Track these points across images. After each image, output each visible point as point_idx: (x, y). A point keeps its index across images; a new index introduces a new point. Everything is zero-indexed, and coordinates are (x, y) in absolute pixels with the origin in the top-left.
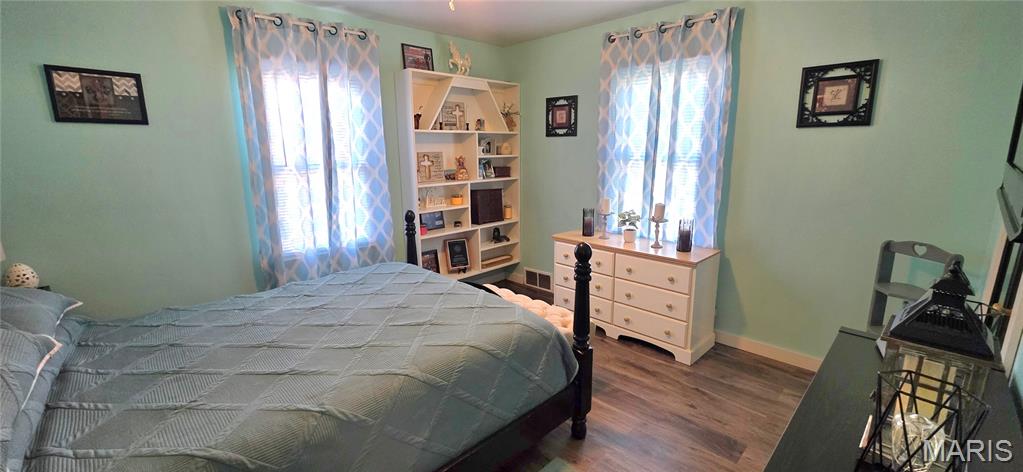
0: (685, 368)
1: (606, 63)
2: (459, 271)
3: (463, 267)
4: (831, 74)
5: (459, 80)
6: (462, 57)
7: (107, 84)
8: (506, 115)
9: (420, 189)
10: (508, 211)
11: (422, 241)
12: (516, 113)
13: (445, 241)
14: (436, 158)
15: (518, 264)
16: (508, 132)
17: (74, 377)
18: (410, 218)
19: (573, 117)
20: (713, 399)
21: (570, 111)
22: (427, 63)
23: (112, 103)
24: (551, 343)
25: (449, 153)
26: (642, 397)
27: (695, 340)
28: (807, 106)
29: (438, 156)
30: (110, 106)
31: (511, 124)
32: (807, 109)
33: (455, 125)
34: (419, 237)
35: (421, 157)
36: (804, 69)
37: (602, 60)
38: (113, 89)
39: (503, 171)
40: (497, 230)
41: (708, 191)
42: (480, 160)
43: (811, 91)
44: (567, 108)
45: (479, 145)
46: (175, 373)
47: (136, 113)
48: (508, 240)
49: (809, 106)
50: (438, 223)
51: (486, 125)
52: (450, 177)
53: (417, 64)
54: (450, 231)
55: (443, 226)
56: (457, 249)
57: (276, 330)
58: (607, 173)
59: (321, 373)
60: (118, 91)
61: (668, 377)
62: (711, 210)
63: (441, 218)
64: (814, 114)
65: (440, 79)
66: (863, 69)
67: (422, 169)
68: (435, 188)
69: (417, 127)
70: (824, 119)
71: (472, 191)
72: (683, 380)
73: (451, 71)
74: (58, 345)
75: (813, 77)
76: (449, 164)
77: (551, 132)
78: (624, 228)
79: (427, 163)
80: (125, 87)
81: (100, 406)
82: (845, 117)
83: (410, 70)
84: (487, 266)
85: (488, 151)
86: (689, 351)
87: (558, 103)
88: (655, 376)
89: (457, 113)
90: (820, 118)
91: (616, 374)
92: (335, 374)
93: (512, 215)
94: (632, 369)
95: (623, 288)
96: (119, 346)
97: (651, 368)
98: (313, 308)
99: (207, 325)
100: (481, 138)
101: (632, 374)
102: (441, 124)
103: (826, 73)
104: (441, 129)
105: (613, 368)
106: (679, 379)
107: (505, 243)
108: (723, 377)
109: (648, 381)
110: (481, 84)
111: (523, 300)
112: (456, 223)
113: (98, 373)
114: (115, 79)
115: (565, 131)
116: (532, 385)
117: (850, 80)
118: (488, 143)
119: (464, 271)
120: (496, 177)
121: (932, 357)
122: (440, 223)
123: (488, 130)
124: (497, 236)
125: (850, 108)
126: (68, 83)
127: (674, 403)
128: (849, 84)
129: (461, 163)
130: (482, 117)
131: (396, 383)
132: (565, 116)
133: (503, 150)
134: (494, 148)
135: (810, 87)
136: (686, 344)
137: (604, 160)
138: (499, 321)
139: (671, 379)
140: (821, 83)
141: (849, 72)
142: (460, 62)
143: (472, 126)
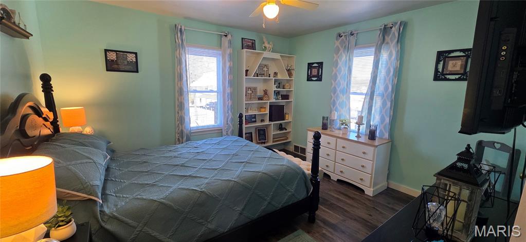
0: (369, 198)
1: (338, 47)
2: (262, 143)
3: (263, 141)
4: (452, 55)
5: (267, 54)
6: (269, 43)
7: (125, 56)
8: (288, 70)
9: (246, 104)
10: (287, 115)
11: (246, 127)
12: (293, 70)
13: (256, 128)
14: (254, 90)
15: (290, 141)
16: (288, 78)
17: (111, 170)
18: (241, 116)
19: (320, 72)
20: (381, 213)
21: (319, 69)
22: (252, 46)
23: (126, 63)
24: (300, 176)
25: (260, 88)
26: (345, 208)
27: (375, 184)
28: (439, 70)
29: (255, 89)
30: (125, 65)
31: (290, 75)
32: (439, 72)
33: (264, 74)
34: (244, 126)
35: (248, 89)
36: (438, 52)
37: (336, 46)
38: (127, 59)
39: (286, 97)
40: (281, 124)
41: (386, 110)
42: (275, 91)
43: (442, 63)
44: (318, 68)
45: (275, 84)
46: (147, 172)
47: (134, 68)
48: (286, 130)
49: (440, 70)
50: (253, 120)
51: (279, 75)
52: (260, 99)
53: (248, 47)
54: (258, 124)
55: (255, 121)
56: (262, 132)
57: (184, 160)
58: (336, 100)
59: (202, 177)
60: (129, 59)
61: (360, 201)
62: (387, 120)
63: (255, 118)
64: (443, 74)
65: (258, 54)
66: (469, 52)
67: (248, 94)
68: (253, 103)
69: (246, 76)
70: (448, 77)
71: (270, 106)
72: (367, 203)
73: (264, 50)
74: (109, 157)
75: (442, 56)
76: (260, 93)
77: (309, 79)
78: (343, 126)
79: (250, 92)
80: (131, 58)
81: (122, 181)
82: (460, 76)
83: (245, 50)
84: (276, 141)
85: (279, 87)
86: (372, 189)
87: (313, 65)
88: (353, 200)
89: (265, 69)
90: (446, 76)
91: (333, 197)
92: (206, 178)
93: (289, 118)
94: (342, 195)
95: (340, 156)
96: (125, 160)
97: (352, 196)
98: (198, 152)
99: (157, 156)
100: (276, 81)
101: (342, 198)
102: (257, 74)
103: (450, 54)
104: (257, 76)
105: (333, 194)
106: (365, 202)
107: (284, 131)
108: (389, 204)
109: (349, 201)
110: (277, 56)
111: (290, 157)
112: (262, 120)
113: (120, 170)
114: (128, 54)
115: (316, 78)
116: (290, 194)
117: (462, 58)
118: (279, 83)
119: (264, 143)
120: (282, 99)
121: (455, 184)
122: (254, 120)
123: (279, 77)
124: (281, 128)
125: (462, 72)
126: (112, 56)
127: (361, 213)
128: (462, 60)
129: (266, 92)
130: (277, 71)
131: (231, 184)
132: (316, 71)
133: (286, 87)
134: (281, 86)
135: (441, 61)
136: (371, 185)
137: (334, 93)
138: (277, 164)
139: (362, 202)
140: (447, 59)
141: (462, 54)
142: (267, 45)
143: (272, 75)
